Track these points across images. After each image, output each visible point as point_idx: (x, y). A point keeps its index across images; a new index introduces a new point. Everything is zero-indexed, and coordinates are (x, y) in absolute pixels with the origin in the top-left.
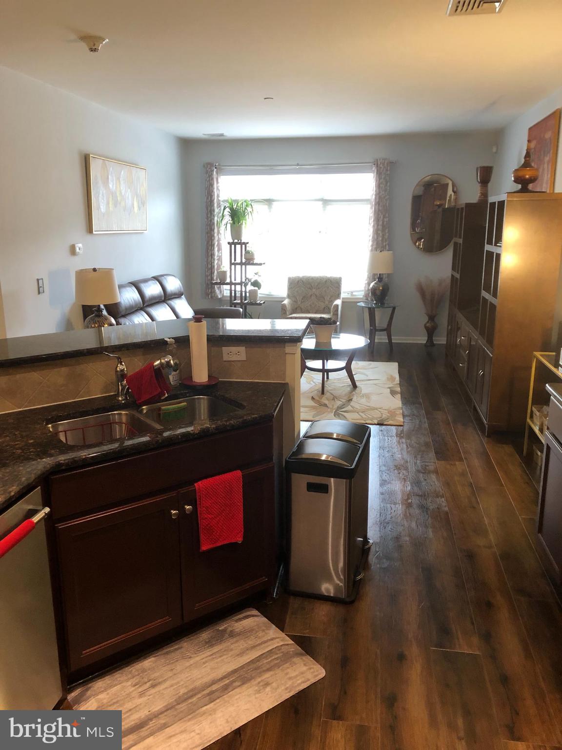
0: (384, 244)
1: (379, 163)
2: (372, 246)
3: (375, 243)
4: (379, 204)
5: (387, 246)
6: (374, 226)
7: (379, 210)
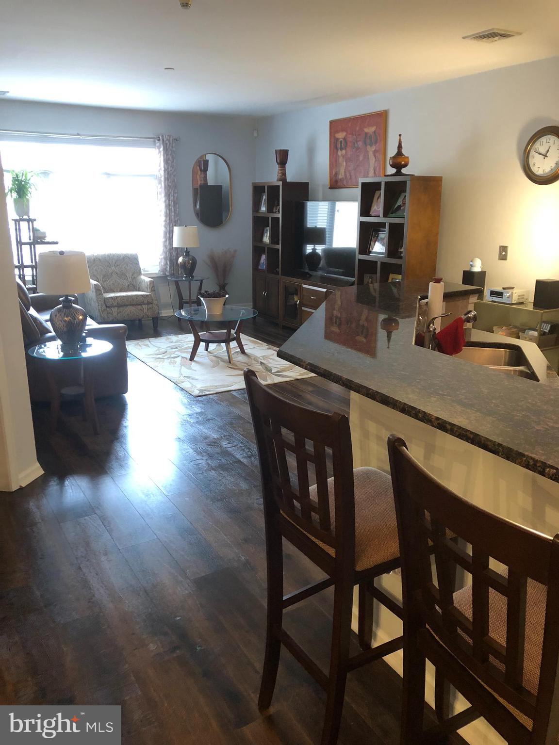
0: (176, 219)
1: (165, 140)
2: (165, 221)
3: (168, 218)
4: (168, 180)
5: (179, 221)
6: (165, 201)
7: (168, 185)
